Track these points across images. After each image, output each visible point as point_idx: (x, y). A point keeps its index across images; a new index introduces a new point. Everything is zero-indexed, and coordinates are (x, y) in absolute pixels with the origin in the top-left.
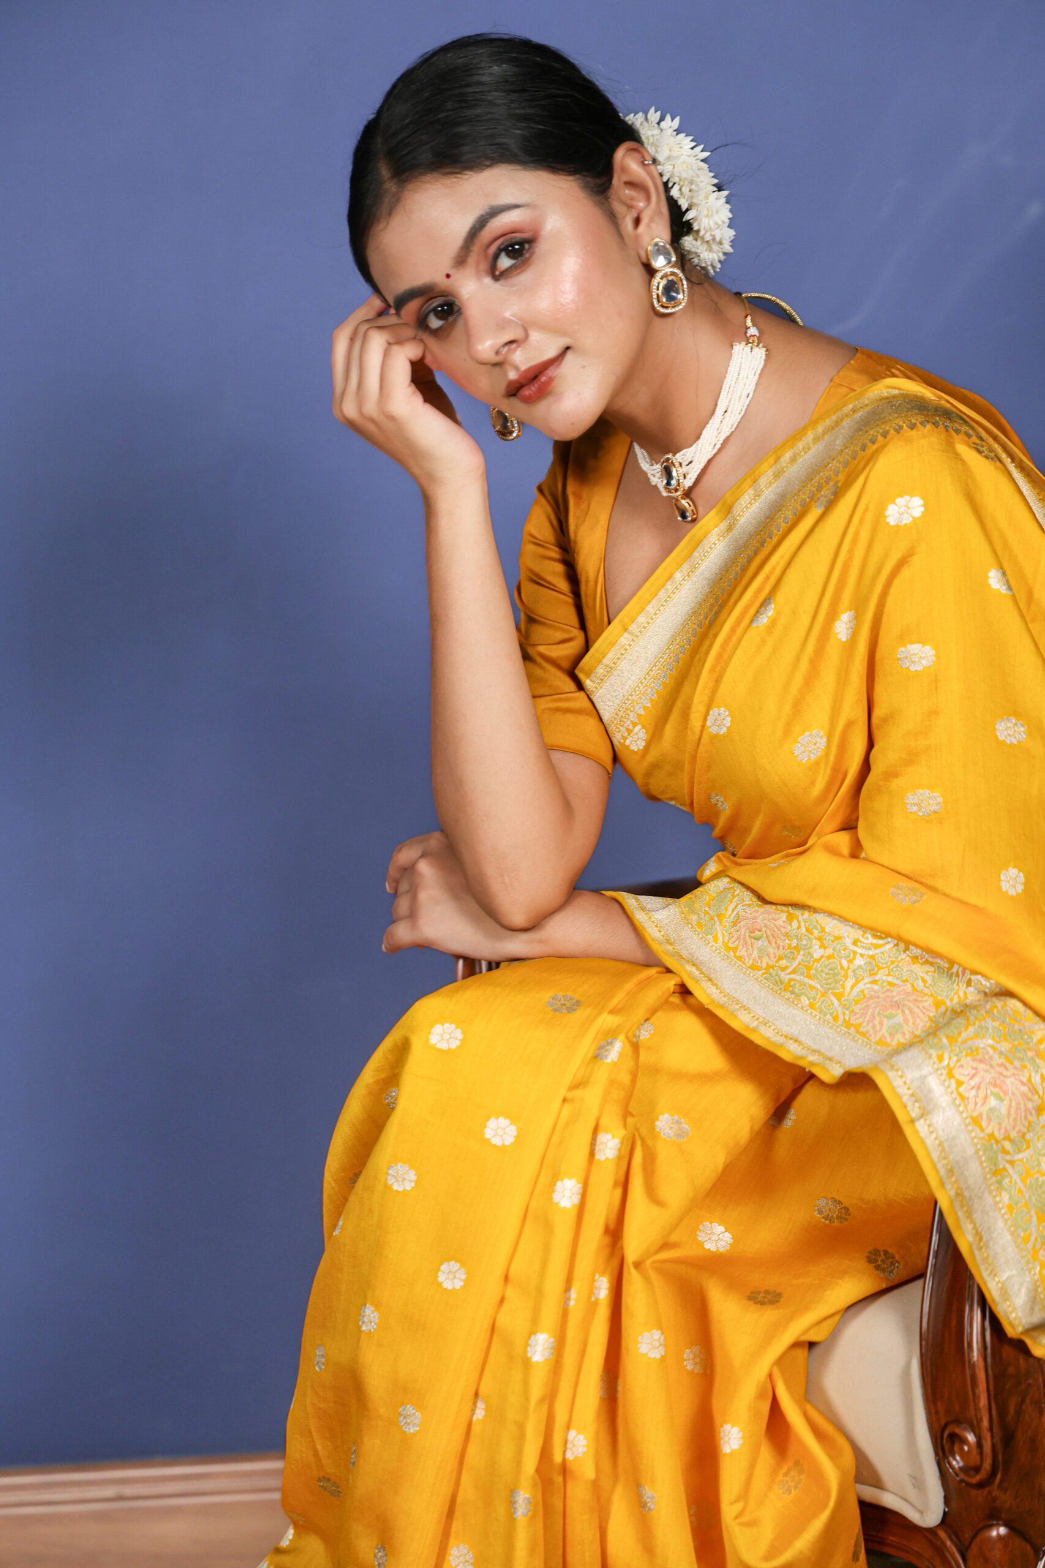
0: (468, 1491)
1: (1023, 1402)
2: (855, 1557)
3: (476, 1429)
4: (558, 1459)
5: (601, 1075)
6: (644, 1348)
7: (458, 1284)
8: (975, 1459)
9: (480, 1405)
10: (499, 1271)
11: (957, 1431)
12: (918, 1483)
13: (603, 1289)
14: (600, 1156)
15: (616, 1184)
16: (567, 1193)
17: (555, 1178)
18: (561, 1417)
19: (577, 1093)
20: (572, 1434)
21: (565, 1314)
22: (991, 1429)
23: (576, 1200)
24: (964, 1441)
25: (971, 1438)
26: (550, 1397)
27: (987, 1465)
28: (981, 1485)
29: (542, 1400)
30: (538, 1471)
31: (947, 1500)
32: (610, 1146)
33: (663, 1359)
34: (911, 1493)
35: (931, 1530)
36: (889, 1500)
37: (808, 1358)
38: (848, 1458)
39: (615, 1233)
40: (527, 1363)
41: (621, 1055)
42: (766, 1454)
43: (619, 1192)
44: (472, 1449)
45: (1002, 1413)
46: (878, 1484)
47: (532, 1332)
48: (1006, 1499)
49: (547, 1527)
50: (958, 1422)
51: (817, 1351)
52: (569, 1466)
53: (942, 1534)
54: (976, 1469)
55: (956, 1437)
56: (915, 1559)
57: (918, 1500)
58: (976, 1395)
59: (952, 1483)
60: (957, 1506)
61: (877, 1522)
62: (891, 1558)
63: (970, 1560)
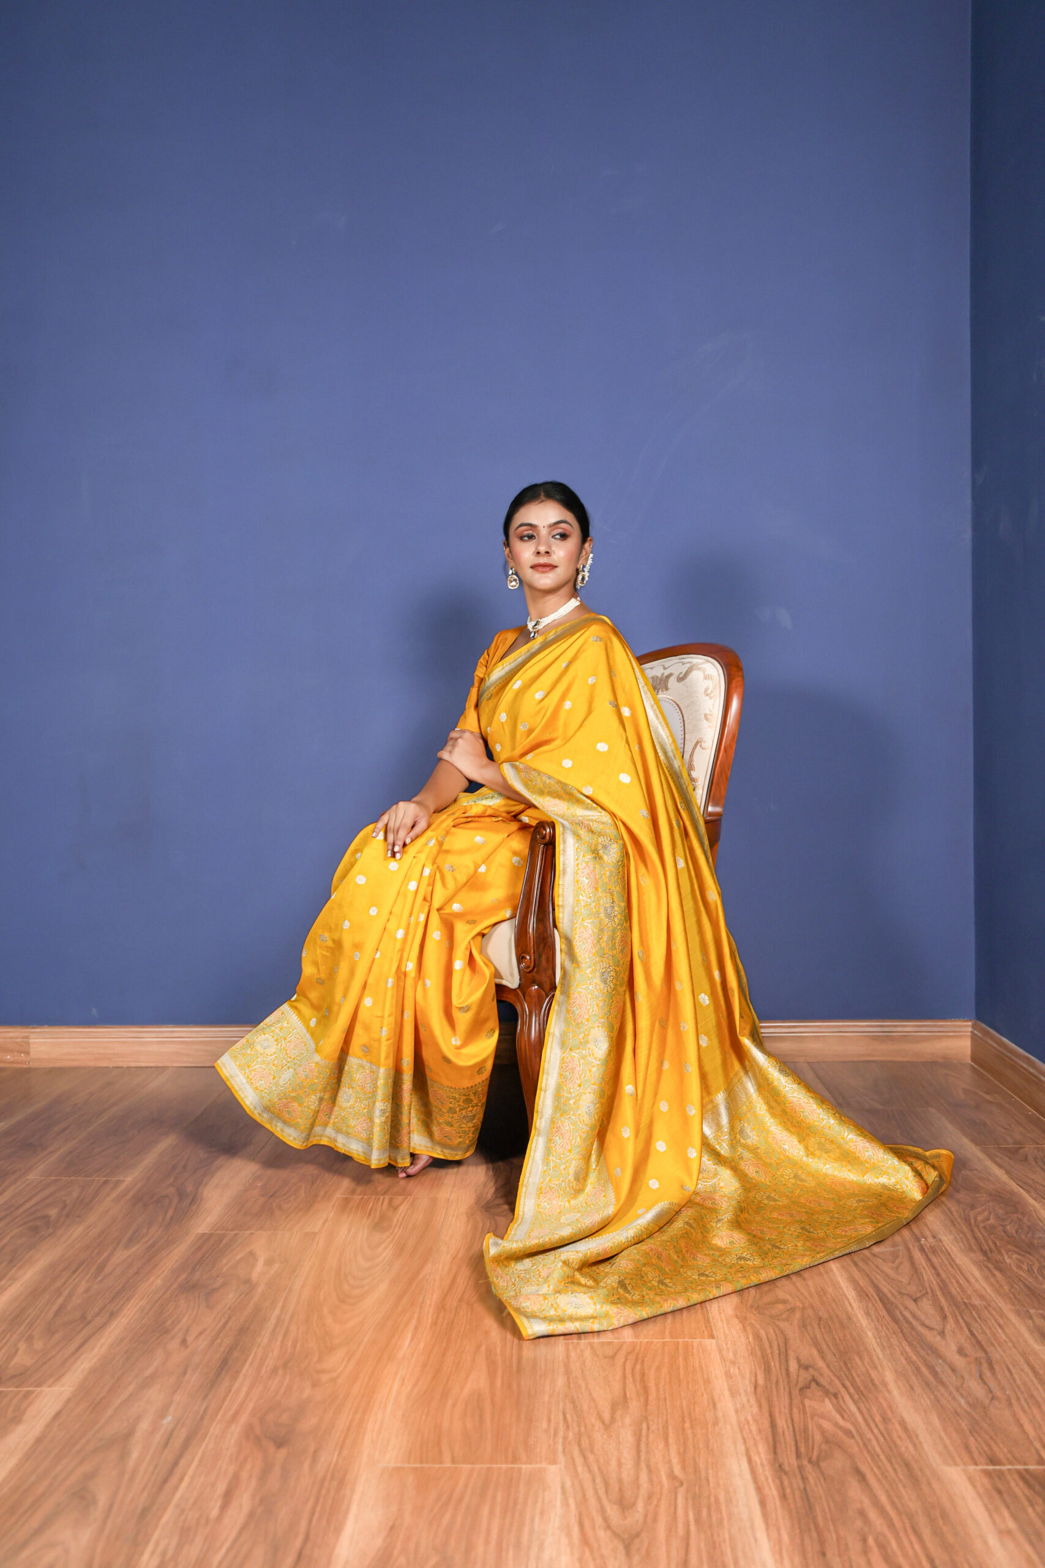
0: (371, 980)
1: (545, 947)
2: (493, 1000)
3: (376, 961)
4: (403, 970)
5: (427, 850)
6: (434, 936)
7: (375, 914)
8: (529, 963)
9: (379, 953)
11: (524, 955)
12: (512, 975)
13: (422, 919)
14: (424, 875)
15: (430, 882)
16: (413, 886)
17: (409, 881)
18: (405, 956)
19: (419, 855)
20: (408, 963)
21: (409, 924)
22: (534, 953)
23: (415, 888)
24: (526, 958)
25: (528, 957)
26: (402, 950)
27: (532, 965)
28: (530, 972)
29: (398, 951)
30: (396, 973)
31: (520, 979)
32: (427, 872)
33: (440, 940)
34: (510, 978)
35: (515, 990)
36: (504, 982)
37: (482, 941)
38: (493, 970)
39: (427, 900)
40: (395, 939)
41: (434, 845)
42: (468, 971)
43: (430, 888)
44: (374, 967)
45: (538, 948)
46: (501, 978)
48: (537, 976)
49: (397, 991)
50: (524, 952)
51: (485, 937)
52: (407, 973)
53: (518, 990)
54: (529, 967)
55: (523, 958)
56: (510, 998)
57: (512, 980)
58: (530, 943)
59: (522, 972)
60: (523, 980)
61: (500, 989)
62: (503, 999)
63: (526, 998)
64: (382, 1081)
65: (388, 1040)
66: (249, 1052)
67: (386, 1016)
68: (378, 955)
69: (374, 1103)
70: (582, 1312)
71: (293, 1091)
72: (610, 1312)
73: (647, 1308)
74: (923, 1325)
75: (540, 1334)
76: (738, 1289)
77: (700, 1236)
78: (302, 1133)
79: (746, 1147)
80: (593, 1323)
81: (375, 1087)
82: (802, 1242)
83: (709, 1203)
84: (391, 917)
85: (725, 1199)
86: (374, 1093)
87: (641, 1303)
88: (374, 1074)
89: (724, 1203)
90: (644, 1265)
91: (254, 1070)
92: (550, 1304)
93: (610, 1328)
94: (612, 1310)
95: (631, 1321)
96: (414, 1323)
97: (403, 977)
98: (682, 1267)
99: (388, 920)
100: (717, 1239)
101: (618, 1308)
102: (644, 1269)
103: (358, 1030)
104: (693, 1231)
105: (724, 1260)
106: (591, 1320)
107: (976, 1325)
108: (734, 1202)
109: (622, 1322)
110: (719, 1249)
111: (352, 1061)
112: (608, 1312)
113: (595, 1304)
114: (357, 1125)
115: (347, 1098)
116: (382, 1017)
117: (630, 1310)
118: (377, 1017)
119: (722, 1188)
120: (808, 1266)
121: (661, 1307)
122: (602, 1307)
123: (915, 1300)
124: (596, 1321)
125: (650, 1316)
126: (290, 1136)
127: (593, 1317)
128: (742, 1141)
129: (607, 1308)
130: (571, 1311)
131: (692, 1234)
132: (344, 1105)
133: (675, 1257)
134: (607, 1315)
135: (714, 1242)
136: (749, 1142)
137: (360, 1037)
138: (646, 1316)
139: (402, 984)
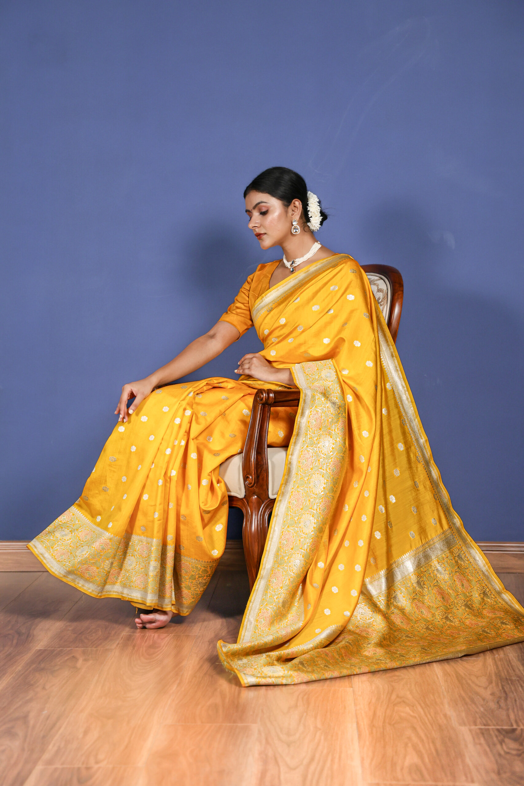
1: (261, 470)
3: (152, 470)
4: (169, 475)
5: (188, 399)
6: (192, 456)
7: (153, 440)
8: (251, 481)
9: (154, 465)
10: (161, 438)
11: (248, 476)
12: (240, 489)
13: (183, 443)
14: (186, 415)
15: (189, 423)
16: (178, 421)
17: (175, 418)
18: (170, 466)
19: (183, 402)
20: (173, 471)
21: (174, 446)
22: (254, 474)
23: (179, 423)
24: (249, 478)
25: (251, 477)
26: (168, 463)
27: (253, 482)
28: (252, 487)
30: (164, 476)
31: (245, 492)
32: (189, 413)
33: (196, 459)
35: (242, 499)
36: (233, 494)
39: (188, 433)
40: (165, 454)
43: (189, 425)
44: (150, 474)
45: (257, 471)
47: (167, 448)
48: (257, 490)
49: (165, 490)
50: (248, 474)
52: (171, 478)
53: (244, 500)
54: (251, 484)
55: (248, 477)
56: (238, 505)
57: (239, 492)
58: (252, 468)
59: (247, 487)
60: (247, 493)
61: (231, 499)
62: (234, 506)
63: (249, 504)
64: (154, 547)
65: (159, 520)
66: (52, 538)
67: (158, 504)
68: (153, 466)
69: (149, 563)
70: (276, 675)
71: (93, 559)
72: (293, 675)
73: (315, 675)
74: (477, 685)
75: (251, 684)
76: (372, 671)
77: (355, 650)
78: (98, 587)
79: (397, 607)
80: (282, 679)
81: (150, 551)
82: (419, 654)
83: (364, 634)
84: (163, 442)
85: (375, 632)
86: (149, 556)
87: (313, 672)
88: (149, 544)
89: (374, 634)
90: (317, 657)
91: (57, 550)
92: (258, 671)
93: (293, 683)
94: (294, 674)
95: (305, 680)
96: (178, 681)
97: (169, 480)
98: (341, 662)
99: (161, 443)
100: (366, 652)
101: (298, 673)
102: (316, 659)
103: (140, 516)
104: (351, 646)
105: (368, 661)
106: (281, 678)
107: (508, 686)
108: (380, 634)
109: (300, 680)
110: (366, 656)
111: (135, 538)
112: (292, 675)
113: (284, 671)
114: (137, 580)
115: (131, 562)
116: (155, 505)
117: (305, 674)
118: (152, 506)
119: (374, 625)
120: (419, 663)
121: (324, 675)
122: (288, 672)
123: (477, 677)
124: (284, 678)
125: (317, 679)
126: (89, 589)
127: (283, 677)
128: (395, 603)
129: (291, 672)
130: (270, 674)
131: (350, 647)
132: (129, 568)
133: (337, 657)
134: (291, 676)
135: (364, 654)
136: (399, 604)
137: (140, 520)
138: (314, 679)
139: (168, 485)
